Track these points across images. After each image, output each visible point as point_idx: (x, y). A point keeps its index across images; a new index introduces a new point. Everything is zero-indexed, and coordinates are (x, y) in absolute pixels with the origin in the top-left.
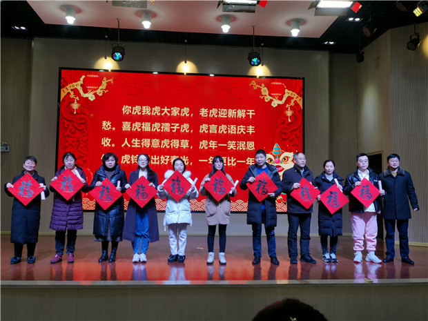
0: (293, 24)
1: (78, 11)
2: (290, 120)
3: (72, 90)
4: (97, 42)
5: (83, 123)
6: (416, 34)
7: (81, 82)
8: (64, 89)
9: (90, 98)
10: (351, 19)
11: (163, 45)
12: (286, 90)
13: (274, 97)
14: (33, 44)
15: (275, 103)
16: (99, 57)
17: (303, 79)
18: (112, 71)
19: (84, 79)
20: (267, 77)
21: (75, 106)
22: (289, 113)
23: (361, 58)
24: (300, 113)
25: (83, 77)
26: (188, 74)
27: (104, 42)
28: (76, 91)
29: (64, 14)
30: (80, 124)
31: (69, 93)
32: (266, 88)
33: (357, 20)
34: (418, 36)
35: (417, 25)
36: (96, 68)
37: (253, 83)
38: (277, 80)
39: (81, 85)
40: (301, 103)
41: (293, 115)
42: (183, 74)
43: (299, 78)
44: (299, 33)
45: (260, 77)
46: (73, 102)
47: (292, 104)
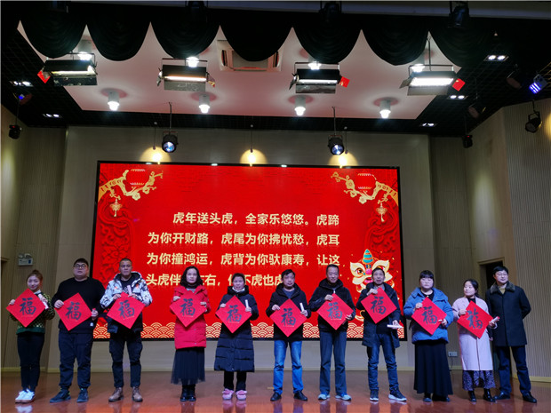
0: (382, 103)
1: (124, 95)
2: (383, 220)
3: (112, 188)
4: (144, 129)
5: (124, 228)
6: (535, 112)
7: (124, 177)
8: (103, 187)
9: (133, 197)
10: (453, 97)
11: (224, 130)
12: (377, 183)
13: (362, 191)
14: (67, 133)
15: (364, 199)
16: (145, 147)
17: (398, 168)
18: (162, 163)
19: (127, 175)
20: (352, 167)
21: (116, 207)
22: (382, 211)
23: (468, 143)
24: (396, 210)
25: (127, 171)
26: (254, 165)
27: (152, 129)
28: (117, 189)
29: (107, 98)
30: (121, 229)
31: (108, 192)
32: (351, 181)
33: (461, 97)
34: (539, 115)
35: (535, 102)
36: (142, 160)
37: (336, 174)
38: (364, 170)
39: (124, 182)
40: (396, 199)
41: (386, 213)
42: (248, 165)
43: (393, 168)
44: (390, 115)
45: (344, 167)
46: (114, 202)
47: (385, 199)
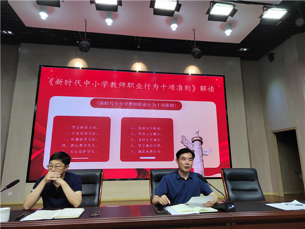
11: (121, 51)
14: (19, 49)
17: (224, 76)
18: (82, 68)
23: (272, 58)
26: (140, 72)
29: (38, 10)
36: (69, 66)
42: (136, 71)
43: (221, 76)
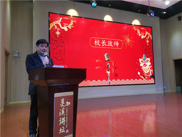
2: (148, 45)
3: (56, 24)
5: (62, 42)
7: (60, 21)
8: (52, 24)
9: (65, 30)
12: (146, 32)
13: (142, 34)
15: (143, 37)
17: (152, 27)
19: (62, 19)
21: (58, 33)
22: (148, 41)
24: (151, 41)
25: (61, 18)
28: (58, 25)
30: (61, 43)
31: (54, 26)
32: (139, 30)
37: (134, 28)
38: (142, 27)
39: (60, 22)
40: (151, 37)
41: (149, 42)
43: (150, 27)
46: (57, 31)
47: (148, 38)
